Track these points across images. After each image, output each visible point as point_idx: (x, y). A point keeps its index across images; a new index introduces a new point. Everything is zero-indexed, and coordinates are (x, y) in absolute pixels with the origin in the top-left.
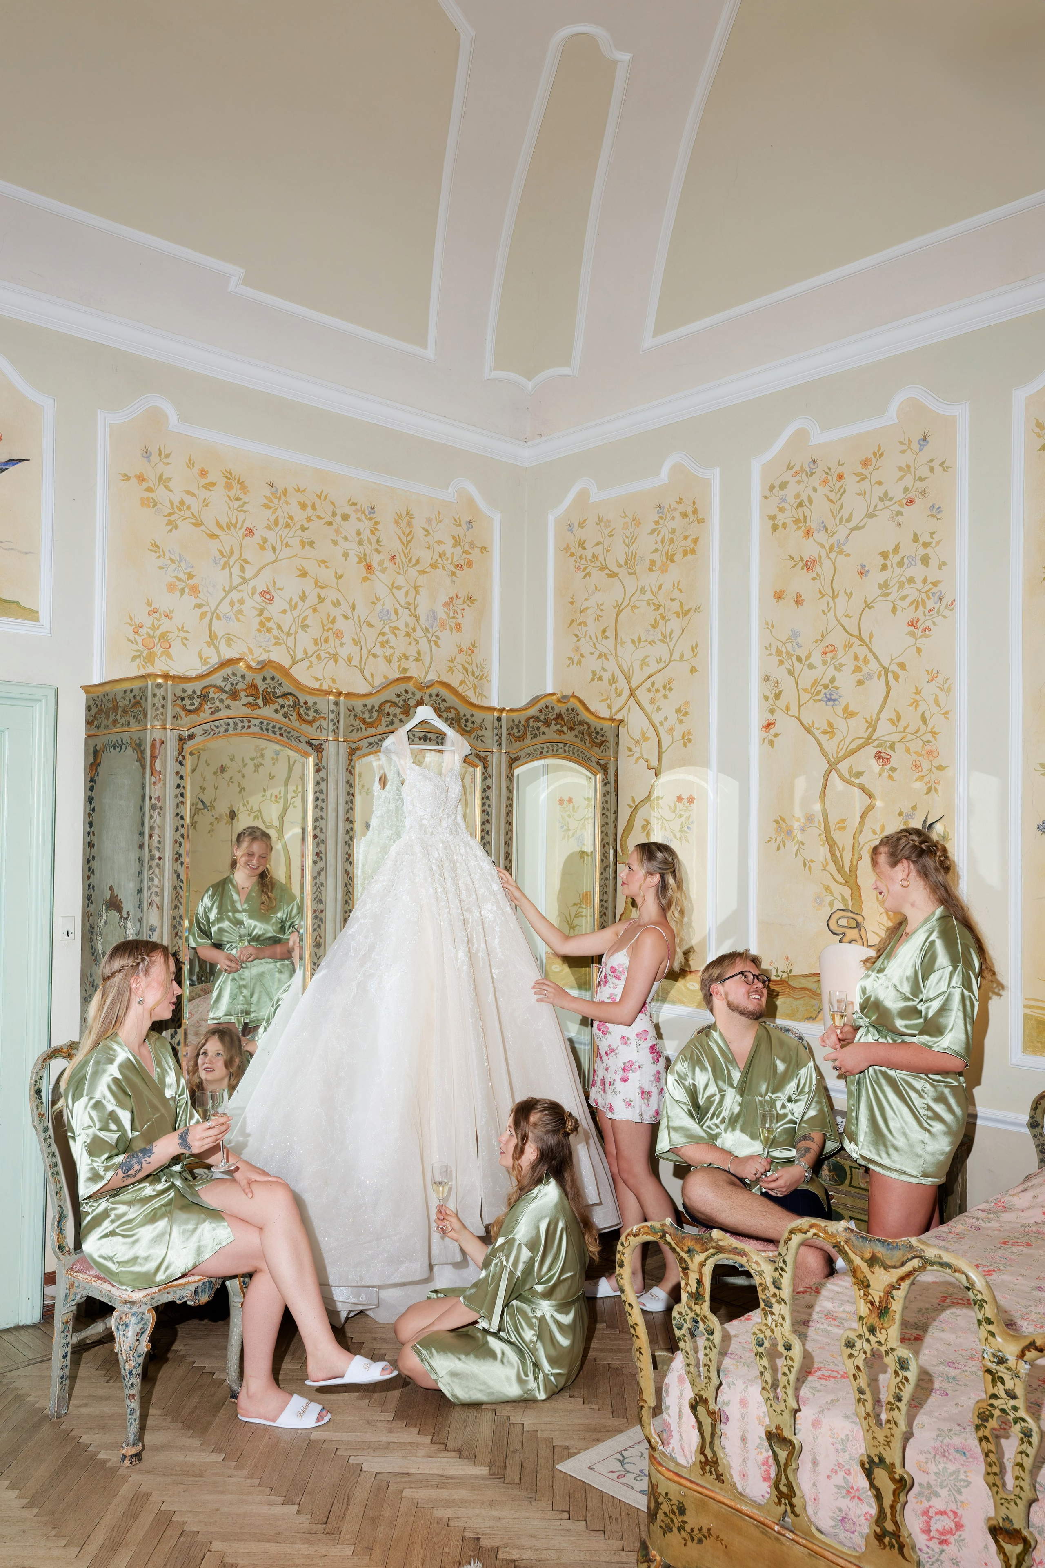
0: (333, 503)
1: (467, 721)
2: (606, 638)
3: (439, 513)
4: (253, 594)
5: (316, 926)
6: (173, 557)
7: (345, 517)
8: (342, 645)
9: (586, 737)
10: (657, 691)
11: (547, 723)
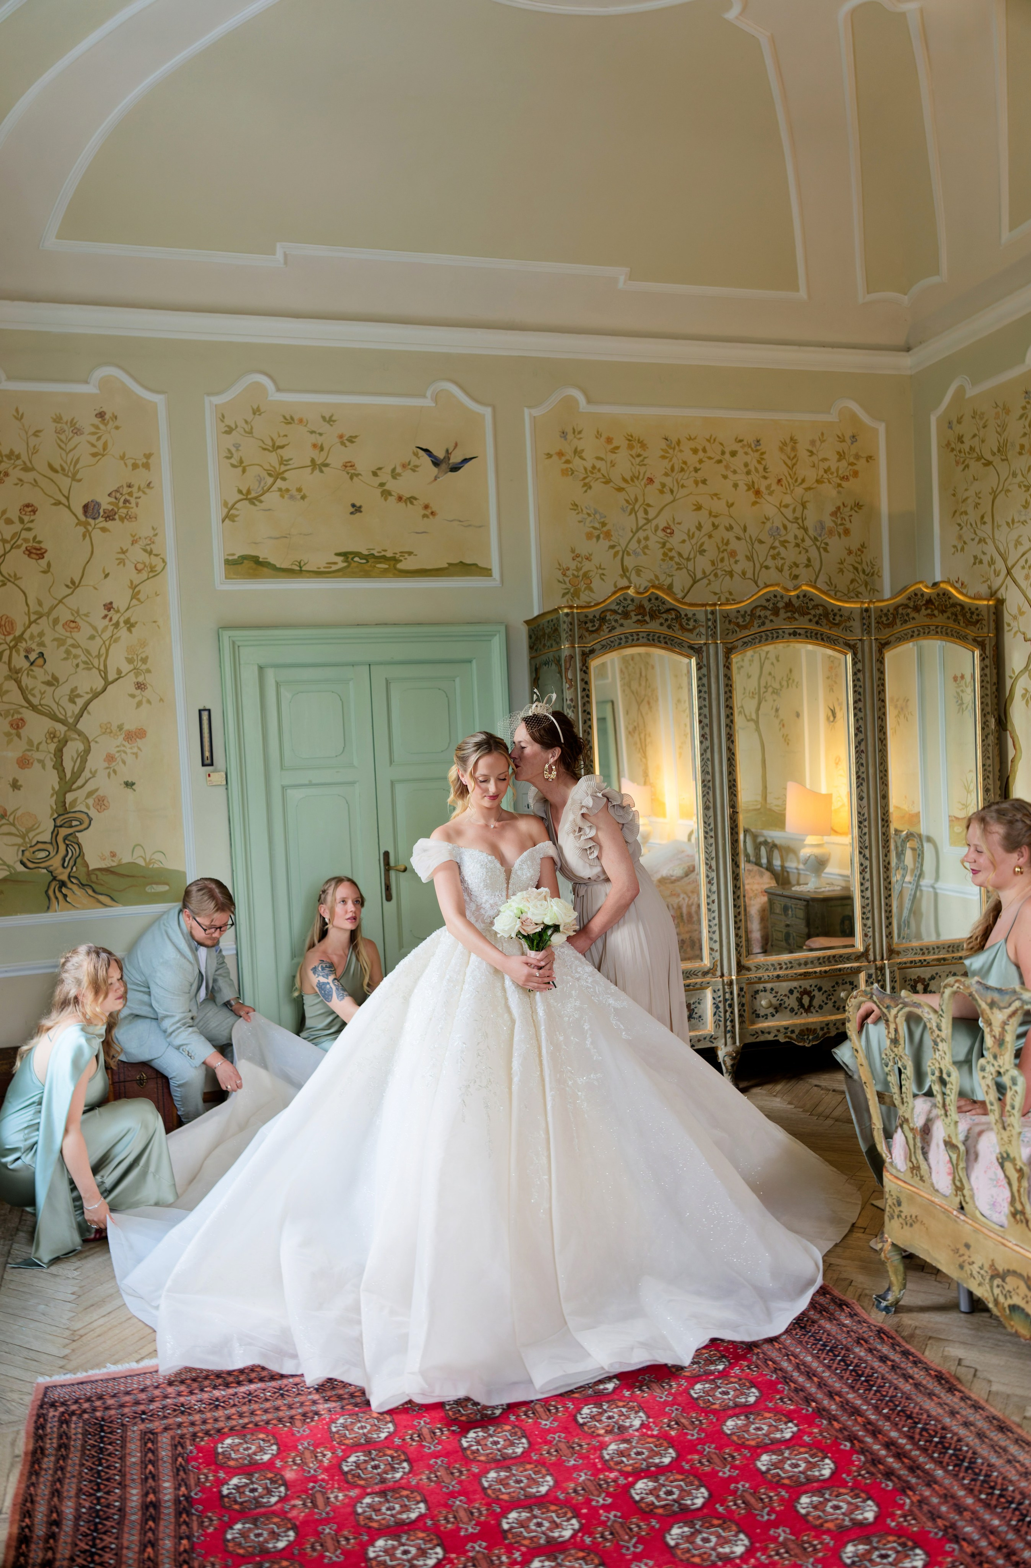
0: (721, 444)
1: (835, 615)
2: (985, 523)
3: (822, 434)
4: (656, 530)
6: (589, 511)
7: (733, 454)
8: (736, 562)
9: (960, 617)
11: (917, 609)
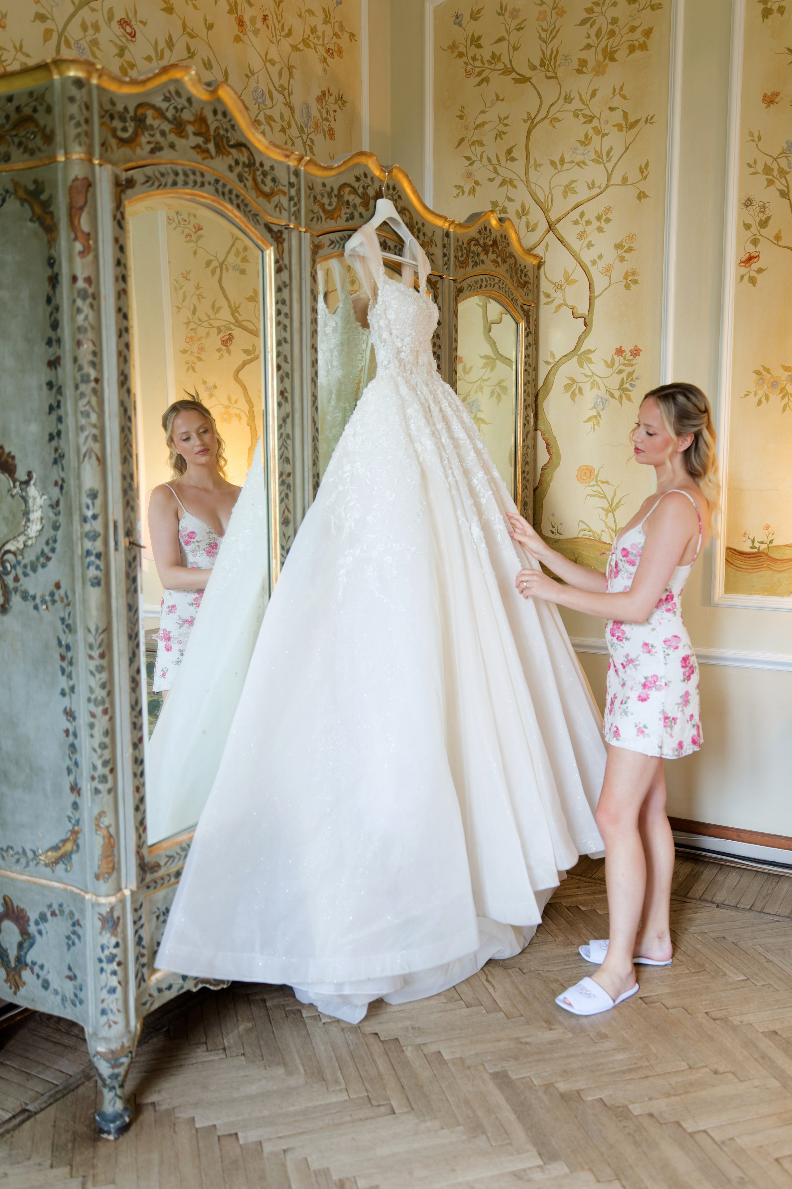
2: (513, 159)
5: (283, 495)
9: (514, 273)
10: (588, 223)
11: (485, 249)
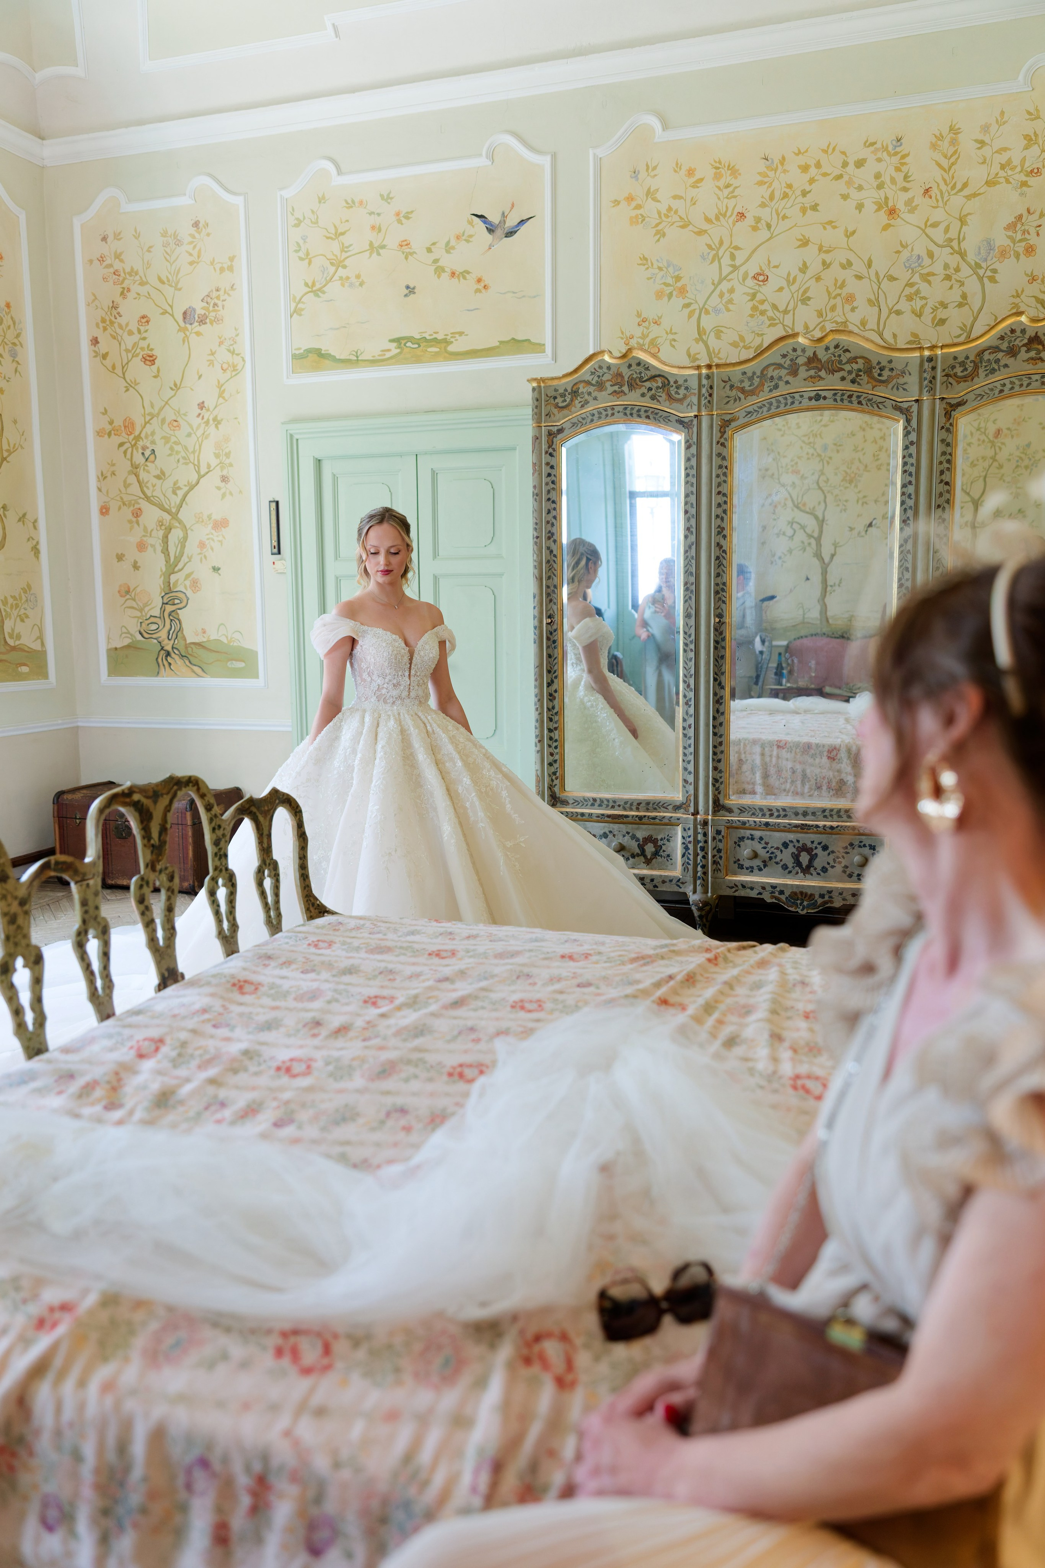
0: (843, 153)
1: (882, 369)
3: (1002, 113)
6: (661, 265)
7: (860, 164)
8: (853, 310)
